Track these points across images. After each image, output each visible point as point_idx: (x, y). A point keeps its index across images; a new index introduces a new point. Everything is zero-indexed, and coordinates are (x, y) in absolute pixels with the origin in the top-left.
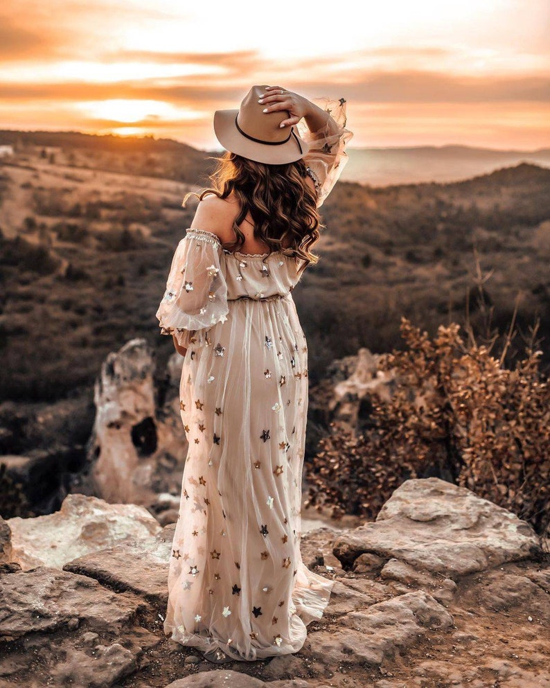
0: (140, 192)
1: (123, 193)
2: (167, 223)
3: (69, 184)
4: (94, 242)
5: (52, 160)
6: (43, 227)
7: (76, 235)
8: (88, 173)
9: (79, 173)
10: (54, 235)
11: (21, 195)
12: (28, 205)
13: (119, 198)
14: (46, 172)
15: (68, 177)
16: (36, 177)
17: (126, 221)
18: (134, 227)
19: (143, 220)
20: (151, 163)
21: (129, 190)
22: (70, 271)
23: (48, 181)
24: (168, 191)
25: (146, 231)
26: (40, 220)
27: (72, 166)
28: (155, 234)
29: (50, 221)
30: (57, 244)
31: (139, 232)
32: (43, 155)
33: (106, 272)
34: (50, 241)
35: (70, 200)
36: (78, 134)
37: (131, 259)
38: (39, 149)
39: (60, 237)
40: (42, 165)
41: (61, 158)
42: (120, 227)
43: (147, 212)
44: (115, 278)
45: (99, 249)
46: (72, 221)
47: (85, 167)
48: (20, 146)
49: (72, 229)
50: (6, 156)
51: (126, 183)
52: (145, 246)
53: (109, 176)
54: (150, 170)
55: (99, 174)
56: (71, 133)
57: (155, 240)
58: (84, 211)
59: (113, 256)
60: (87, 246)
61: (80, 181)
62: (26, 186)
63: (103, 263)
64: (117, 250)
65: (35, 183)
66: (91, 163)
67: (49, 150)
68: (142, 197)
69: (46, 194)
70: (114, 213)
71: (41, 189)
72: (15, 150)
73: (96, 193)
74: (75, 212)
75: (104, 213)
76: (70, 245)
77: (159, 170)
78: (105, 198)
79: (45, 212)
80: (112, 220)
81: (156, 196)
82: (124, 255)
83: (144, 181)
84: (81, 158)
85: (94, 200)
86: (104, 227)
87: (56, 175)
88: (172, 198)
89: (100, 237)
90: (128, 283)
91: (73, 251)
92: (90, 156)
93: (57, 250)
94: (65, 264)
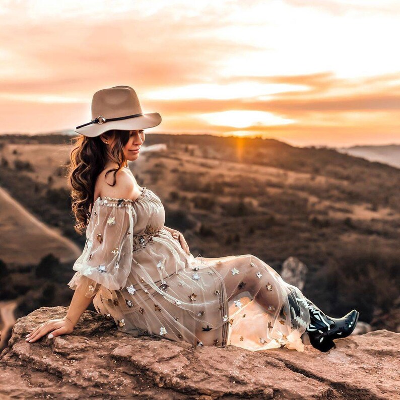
0: (252, 176)
1: (240, 176)
2: (269, 197)
3: (203, 170)
4: (219, 210)
5: (192, 153)
6: (184, 199)
7: (207, 205)
8: (216, 163)
9: (210, 162)
10: (192, 205)
11: (170, 177)
12: (175, 184)
13: (238, 179)
14: (188, 162)
15: (203, 165)
16: (181, 165)
17: (242, 196)
18: (247, 200)
19: (253, 195)
20: (260, 155)
21: (244, 174)
22: (202, 229)
23: (189, 167)
24: (271, 175)
25: (255, 203)
26: (182, 194)
27: (206, 157)
28: (261, 205)
29: (190, 195)
30: (194, 210)
31: (250, 204)
32: (186, 150)
33: (227, 231)
34: (189, 208)
35: (204, 181)
36: (210, 136)
37: (245, 222)
38: (183, 146)
39: (196, 206)
40: (185, 157)
41: (198, 152)
42: (237, 200)
43: (256, 190)
44: (233, 236)
45: (223, 214)
46: (205, 195)
47: (215, 158)
48: (171, 144)
49: (205, 201)
50: (162, 151)
51: (242, 170)
52: (254, 213)
53: (231, 165)
54: (259, 161)
55: (224, 164)
56: (206, 136)
57: (261, 209)
58: (213, 188)
59: (232, 220)
60: (214, 213)
61: (210, 167)
62: (175, 171)
63: (225, 225)
64: (235, 216)
65: (181, 169)
66: (219, 156)
67: (190, 147)
68: (254, 179)
69: (188, 176)
70: (233, 190)
71: (185, 173)
72: (168, 147)
73: (221, 176)
74: (207, 189)
75: (227, 190)
76: (202, 212)
77: (265, 160)
78: (227, 180)
79: (186, 188)
80: (232, 195)
81: (262, 178)
82: (240, 219)
83: (255, 168)
84: (211, 152)
85: (220, 180)
86: (226, 200)
87: (194, 163)
88: (274, 180)
89: (223, 206)
90: (242, 240)
91: (205, 216)
92: (217, 150)
93: (194, 215)
94: (199, 225)
